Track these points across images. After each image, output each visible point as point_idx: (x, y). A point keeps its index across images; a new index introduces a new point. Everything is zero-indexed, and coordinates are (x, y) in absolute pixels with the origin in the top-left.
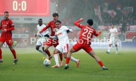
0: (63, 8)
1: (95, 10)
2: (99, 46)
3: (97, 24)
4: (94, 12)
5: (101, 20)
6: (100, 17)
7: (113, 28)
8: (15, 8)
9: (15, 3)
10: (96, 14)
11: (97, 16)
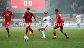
0: (53, 4)
1: (71, 5)
2: (73, 25)
3: (72, 13)
4: (70, 6)
5: (75, 11)
6: (74, 9)
7: (78, 15)
8: (26, 5)
9: (26, 2)
10: (71, 7)
11: (72, 9)
